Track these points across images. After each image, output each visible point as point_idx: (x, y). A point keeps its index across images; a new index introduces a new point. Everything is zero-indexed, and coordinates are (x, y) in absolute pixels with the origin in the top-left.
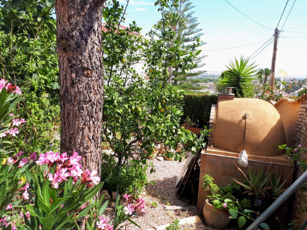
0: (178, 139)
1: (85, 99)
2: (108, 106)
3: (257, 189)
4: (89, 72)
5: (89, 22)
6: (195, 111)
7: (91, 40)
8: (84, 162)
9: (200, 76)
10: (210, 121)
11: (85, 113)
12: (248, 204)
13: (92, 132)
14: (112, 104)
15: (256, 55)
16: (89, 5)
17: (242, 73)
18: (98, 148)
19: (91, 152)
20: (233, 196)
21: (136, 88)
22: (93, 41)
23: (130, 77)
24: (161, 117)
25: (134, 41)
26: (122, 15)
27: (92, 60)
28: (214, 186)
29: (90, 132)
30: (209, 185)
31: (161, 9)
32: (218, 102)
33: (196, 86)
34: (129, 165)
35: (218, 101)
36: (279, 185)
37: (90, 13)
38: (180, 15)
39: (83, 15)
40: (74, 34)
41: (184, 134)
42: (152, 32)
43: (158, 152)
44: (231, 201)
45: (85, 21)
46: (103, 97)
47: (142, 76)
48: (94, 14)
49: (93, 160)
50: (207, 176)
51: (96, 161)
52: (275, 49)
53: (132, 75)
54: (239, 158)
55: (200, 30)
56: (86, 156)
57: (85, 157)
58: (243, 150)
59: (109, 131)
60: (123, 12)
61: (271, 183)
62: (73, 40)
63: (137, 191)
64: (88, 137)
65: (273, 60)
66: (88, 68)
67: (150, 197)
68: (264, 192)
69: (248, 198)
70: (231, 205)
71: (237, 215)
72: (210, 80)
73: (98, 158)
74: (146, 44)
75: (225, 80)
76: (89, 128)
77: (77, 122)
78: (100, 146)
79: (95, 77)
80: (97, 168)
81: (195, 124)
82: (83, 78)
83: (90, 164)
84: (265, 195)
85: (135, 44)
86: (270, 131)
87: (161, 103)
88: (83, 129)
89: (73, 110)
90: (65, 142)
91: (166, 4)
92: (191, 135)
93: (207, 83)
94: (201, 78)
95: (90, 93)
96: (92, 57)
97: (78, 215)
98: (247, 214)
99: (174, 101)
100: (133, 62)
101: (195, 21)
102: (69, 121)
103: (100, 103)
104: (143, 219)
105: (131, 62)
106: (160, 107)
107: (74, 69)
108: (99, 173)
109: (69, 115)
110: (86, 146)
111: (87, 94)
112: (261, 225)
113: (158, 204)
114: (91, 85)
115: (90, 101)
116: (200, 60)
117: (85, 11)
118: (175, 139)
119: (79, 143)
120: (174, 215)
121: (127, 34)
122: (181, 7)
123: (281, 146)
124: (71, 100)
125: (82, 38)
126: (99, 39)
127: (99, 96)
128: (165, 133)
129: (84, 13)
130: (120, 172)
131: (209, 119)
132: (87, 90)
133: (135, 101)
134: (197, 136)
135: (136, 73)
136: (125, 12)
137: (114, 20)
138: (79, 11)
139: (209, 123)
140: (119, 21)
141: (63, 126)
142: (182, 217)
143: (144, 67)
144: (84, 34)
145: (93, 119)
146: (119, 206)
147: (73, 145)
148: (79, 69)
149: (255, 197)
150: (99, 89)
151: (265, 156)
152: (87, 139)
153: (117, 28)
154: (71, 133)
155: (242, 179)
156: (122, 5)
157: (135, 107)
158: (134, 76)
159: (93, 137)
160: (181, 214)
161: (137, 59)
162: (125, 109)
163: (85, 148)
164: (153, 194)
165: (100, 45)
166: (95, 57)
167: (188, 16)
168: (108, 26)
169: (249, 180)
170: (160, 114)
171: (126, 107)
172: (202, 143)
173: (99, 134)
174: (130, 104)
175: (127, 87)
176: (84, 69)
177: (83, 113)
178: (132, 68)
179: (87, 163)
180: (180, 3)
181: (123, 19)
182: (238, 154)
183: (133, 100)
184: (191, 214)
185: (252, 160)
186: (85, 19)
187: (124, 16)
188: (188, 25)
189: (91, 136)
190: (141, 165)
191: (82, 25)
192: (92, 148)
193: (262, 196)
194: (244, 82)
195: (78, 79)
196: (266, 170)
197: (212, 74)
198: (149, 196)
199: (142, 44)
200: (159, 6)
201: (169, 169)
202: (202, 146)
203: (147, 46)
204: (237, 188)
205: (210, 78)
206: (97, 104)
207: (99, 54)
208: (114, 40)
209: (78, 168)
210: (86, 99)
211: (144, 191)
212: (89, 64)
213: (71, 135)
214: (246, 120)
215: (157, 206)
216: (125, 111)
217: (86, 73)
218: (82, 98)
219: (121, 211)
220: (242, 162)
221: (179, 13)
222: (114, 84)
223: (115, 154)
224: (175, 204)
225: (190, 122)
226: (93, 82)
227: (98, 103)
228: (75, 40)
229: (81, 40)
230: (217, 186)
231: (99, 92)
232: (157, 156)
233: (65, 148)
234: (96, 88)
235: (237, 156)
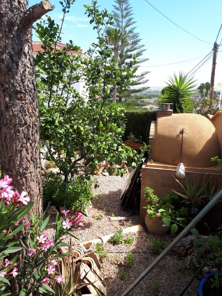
0: (119, 156)
1: (20, 122)
2: (49, 127)
3: (193, 198)
4: (22, 96)
5: (19, 45)
6: (138, 127)
7: (22, 63)
8: (25, 182)
9: (144, 92)
10: (150, 137)
11: (21, 135)
12: (185, 212)
13: (30, 153)
14: (53, 125)
15: (197, 70)
16: (17, 27)
17: (181, 88)
18: (38, 168)
19: (31, 173)
20: (172, 205)
21: (77, 108)
22: (24, 63)
23: (71, 96)
24: (102, 136)
25: (73, 60)
26: (58, 34)
27: (25, 84)
28: (155, 197)
29: (28, 153)
30: (149, 196)
31: (96, 27)
32: (157, 119)
33: (140, 102)
34: (75, 181)
35: (157, 117)
36: (214, 193)
37: (18, 35)
38: (122, 31)
39: (11, 38)
40: (4, 58)
41: (124, 151)
42: (91, 50)
43: (103, 168)
44: (165, 211)
45: (14, 43)
46: (39, 119)
47: (83, 95)
48: (23, 37)
49: (33, 180)
50: (147, 188)
51: (36, 181)
52: (214, 63)
53: (73, 94)
54: (177, 170)
55: (142, 47)
56: (26, 176)
57: (26, 178)
58: (181, 163)
59: (53, 151)
60: (59, 31)
61: (206, 192)
62: (4, 63)
63: (83, 205)
64: (27, 159)
65: (212, 74)
66: (21, 91)
67: (97, 210)
68: (200, 200)
69: (185, 207)
70: (165, 214)
71: (170, 223)
72: (154, 96)
73: (38, 178)
74: (85, 63)
75: (166, 96)
76: (27, 150)
77: (15, 144)
78: (39, 167)
79: (28, 100)
80: (38, 187)
81: (138, 140)
82: (17, 101)
83: (30, 184)
84: (201, 203)
85: (74, 63)
86: (205, 144)
87: (102, 122)
88: (21, 151)
89: (10, 133)
90: (5, 164)
91: (101, 22)
92: (132, 151)
93: (151, 99)
94: (145, 94)
95: (25, 116)
96: (24, 80)
97: (11, 234)
98: (178, 221)
99: (116, 119)
100: (73, 81)
101: (137, 37)
102: (6, 144)
103: (36, 125)
104: (90, 231)
105: (72, 82)
106: (101, 125)
107: (7, 93)
108: (41, 191)
109: (6, 139)
110: (25, 167)
111: (22, 117)
112: (191, 231)
113: (104, 216)
114: (25, 108)
115: (26, 123)
116: (144, 76)
117: (13, 33)
118: (116, 156)
119: (18, 164)
120: (119, 225)
121: (65, 53)
122: (122, 22)
123: (213, 158)
124: (7, 124)
125: (13, 61)
126: (30, 61)
127: (34, 118)
128: (107, 151)
129: (12, 35)
130: (66, 189)
131: (149, 135)
132: (22, 113)
133: (77, 121)
134: (137, 152)
135: (77, 92)
136: (60, 31)
137: (50, 40)
138: (7, 33)
139: (149, 139)
140: (55, 40)
141: (2, 148)
142: (126, 227)
143: (85, 86)
144: (14, 57)
145: (30, 141)
146: (58, 221)
147: (13, 167)
148: (12, 92)
149: (192, 205)
150: (34, 111)
151: (201, 167)
152: (25, 160)
153: (54, 48)
154: (9, 155)
155: (179, 189)
156: (57, 24)
157: (77, 127)
158: (74, 95)
159: (31, 158)
160: (125, 224)
161: (77, 79)
162: (67, 129)
163: (24, 169)
164: (99, 207)
165: (31, 67)
166: (27, 80)
167: (130, 32)
168: (44, 46)
169: (186, 190)
170: (102, 133)
171: (67, 127)
172: (142, 158)
173: (38, 155)
174: (72, 124)
175: (68, 107)
176: (17, 93)
177: (20, 135)
178: (72, 88)
179: (28, 183)
180: (121, 19)
181: (59, 39)
182: (176, 167)
183: (74, 120)
184: (134, 224)
185: (189, 172)
186: (13, 41)
187: (60, 36)
188: (130, 42)
189: (30, 157)
190: (86, 182)
191: (11, 48)
192: (32, 169)
193: (198, 204)
194: (183, 97)
195: (12, 103)
196: (202, 180)
197: (155, 89)
198: (95, 209)
199: (82, 63)
200: (94, 24)
201: (114, 184)
202: (142, 161)
203: (86, 65)
204: (175, 198)
205: (154, 94)
206: (33, 127)
207: (31, 77)
208: (52, 61)
209: (8, 190)
210: (22, 121)
211: (91, 205)
212: (22, 87)
213: (10, 157)
214: (183, 134)
215: (103, 218)
216: (67, 130)
217: (19, 96)
218: (17, 121)
219: (61, 226)
220: (180, 174)
221: (121, 29)
222: (55, 104)
223: (60, 172)
224: (120, 215)
225: (134, 138)
226: (27, 105)
227: (34, 125)
228: (6, 63)
229: (11, 63)
230: (157, 197)
231: (34, 114)
232: (102, 172)
233: (5, 169)
234: (31, 111)
235: (176, 168)
